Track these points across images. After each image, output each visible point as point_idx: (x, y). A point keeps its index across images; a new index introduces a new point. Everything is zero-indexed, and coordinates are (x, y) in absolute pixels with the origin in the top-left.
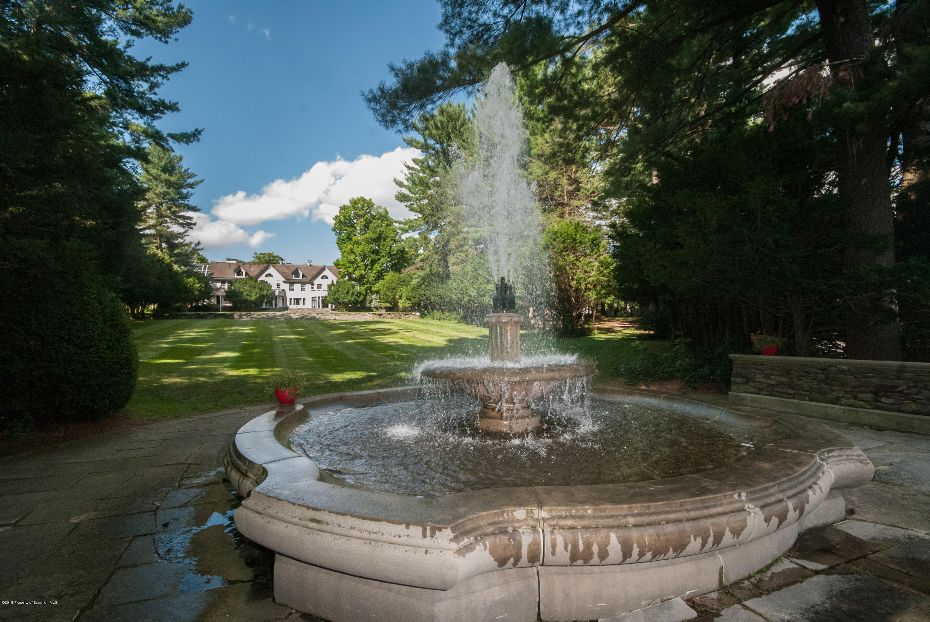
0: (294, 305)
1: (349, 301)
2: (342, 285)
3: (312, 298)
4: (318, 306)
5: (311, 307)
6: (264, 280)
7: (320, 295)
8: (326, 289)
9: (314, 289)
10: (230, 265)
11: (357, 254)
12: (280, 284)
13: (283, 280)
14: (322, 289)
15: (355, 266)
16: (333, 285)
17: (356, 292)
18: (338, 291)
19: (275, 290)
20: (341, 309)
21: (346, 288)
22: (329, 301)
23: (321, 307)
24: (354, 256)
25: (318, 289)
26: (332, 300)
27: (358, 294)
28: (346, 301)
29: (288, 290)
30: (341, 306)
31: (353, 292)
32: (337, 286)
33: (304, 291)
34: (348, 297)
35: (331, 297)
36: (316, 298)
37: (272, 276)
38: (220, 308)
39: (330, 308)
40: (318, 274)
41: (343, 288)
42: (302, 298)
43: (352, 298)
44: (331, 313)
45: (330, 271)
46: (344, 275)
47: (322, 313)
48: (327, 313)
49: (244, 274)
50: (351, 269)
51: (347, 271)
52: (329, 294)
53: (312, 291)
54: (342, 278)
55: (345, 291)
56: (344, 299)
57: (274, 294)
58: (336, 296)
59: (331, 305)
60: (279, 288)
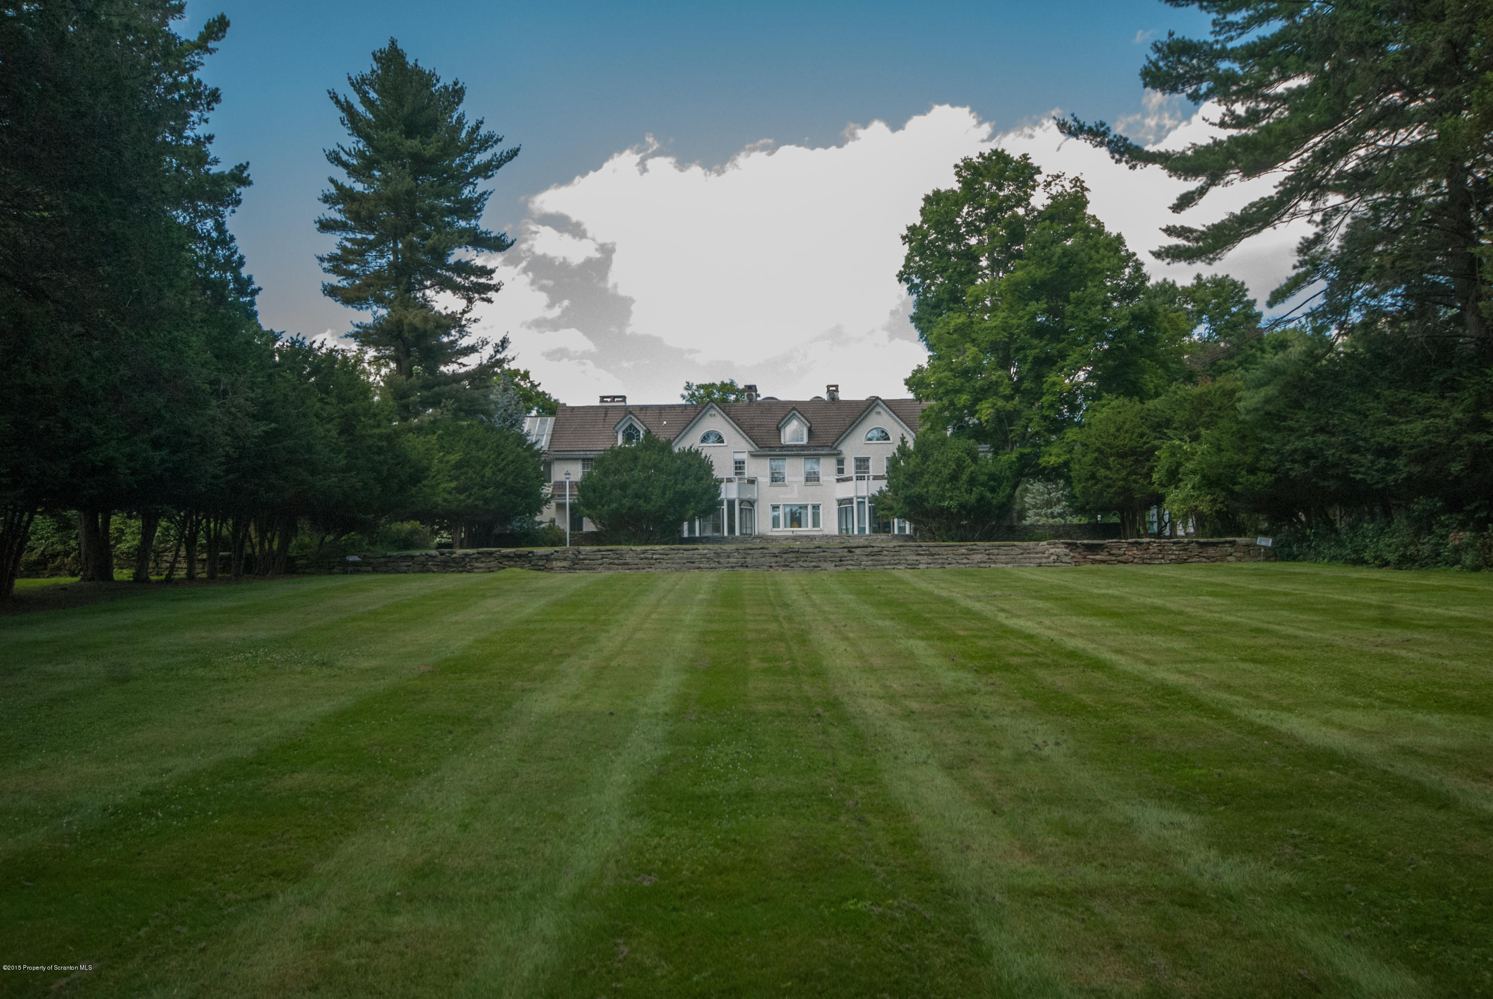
0: (785, 526)
1: (962, 506)
2: (936, 453)
3: (840, 505)
4: (859, 527)
5: (837, 533)
6: (697, 451)
7: (865, 494)
8: (883, 472)
9: (846, 475)
10: (606, 414)
11: (983, 345)
12: (744, 463)
13: (752, 449)
14: (871, 474)
15: (977, 386)
16: (904, 455)
17: (984, 474)
18: (922, 474)
19: (729, 480)
20: (934, 534)
21: (950, 460)
22: (891, 509)
23: (867, 532)
24: (975, 349)
25: (857, 473)
26: (901, 505)
27: (990, 479)
28: (949, 508)
29: (768, 480)
30: (934, 525)
31: (972, 473)
32: (917, 457)
33: (816, 483)
34: (957, 492)
35: (897, 495)
36: (852, 503)
37: (720, 440)
38: (566, 540)
39: (896, 532)
40: (856, 426)
41: (937, 461)
42: (810, 502)
43: (970, 494)
44: (900, 546)
45: (895, 413)
46: (939, 421)
47: (867, 547)
48: (883, 545)
49: (642, 436)
50: (965, 397)
51: (952, 403)
52: (890, 485)
53: (838, 480)
54: (932, 429)
55: (947, 472)
56: (944, 501)
57: (717, 490)
58: (916, 490)
59: (899, 523)
60: (741, 474)
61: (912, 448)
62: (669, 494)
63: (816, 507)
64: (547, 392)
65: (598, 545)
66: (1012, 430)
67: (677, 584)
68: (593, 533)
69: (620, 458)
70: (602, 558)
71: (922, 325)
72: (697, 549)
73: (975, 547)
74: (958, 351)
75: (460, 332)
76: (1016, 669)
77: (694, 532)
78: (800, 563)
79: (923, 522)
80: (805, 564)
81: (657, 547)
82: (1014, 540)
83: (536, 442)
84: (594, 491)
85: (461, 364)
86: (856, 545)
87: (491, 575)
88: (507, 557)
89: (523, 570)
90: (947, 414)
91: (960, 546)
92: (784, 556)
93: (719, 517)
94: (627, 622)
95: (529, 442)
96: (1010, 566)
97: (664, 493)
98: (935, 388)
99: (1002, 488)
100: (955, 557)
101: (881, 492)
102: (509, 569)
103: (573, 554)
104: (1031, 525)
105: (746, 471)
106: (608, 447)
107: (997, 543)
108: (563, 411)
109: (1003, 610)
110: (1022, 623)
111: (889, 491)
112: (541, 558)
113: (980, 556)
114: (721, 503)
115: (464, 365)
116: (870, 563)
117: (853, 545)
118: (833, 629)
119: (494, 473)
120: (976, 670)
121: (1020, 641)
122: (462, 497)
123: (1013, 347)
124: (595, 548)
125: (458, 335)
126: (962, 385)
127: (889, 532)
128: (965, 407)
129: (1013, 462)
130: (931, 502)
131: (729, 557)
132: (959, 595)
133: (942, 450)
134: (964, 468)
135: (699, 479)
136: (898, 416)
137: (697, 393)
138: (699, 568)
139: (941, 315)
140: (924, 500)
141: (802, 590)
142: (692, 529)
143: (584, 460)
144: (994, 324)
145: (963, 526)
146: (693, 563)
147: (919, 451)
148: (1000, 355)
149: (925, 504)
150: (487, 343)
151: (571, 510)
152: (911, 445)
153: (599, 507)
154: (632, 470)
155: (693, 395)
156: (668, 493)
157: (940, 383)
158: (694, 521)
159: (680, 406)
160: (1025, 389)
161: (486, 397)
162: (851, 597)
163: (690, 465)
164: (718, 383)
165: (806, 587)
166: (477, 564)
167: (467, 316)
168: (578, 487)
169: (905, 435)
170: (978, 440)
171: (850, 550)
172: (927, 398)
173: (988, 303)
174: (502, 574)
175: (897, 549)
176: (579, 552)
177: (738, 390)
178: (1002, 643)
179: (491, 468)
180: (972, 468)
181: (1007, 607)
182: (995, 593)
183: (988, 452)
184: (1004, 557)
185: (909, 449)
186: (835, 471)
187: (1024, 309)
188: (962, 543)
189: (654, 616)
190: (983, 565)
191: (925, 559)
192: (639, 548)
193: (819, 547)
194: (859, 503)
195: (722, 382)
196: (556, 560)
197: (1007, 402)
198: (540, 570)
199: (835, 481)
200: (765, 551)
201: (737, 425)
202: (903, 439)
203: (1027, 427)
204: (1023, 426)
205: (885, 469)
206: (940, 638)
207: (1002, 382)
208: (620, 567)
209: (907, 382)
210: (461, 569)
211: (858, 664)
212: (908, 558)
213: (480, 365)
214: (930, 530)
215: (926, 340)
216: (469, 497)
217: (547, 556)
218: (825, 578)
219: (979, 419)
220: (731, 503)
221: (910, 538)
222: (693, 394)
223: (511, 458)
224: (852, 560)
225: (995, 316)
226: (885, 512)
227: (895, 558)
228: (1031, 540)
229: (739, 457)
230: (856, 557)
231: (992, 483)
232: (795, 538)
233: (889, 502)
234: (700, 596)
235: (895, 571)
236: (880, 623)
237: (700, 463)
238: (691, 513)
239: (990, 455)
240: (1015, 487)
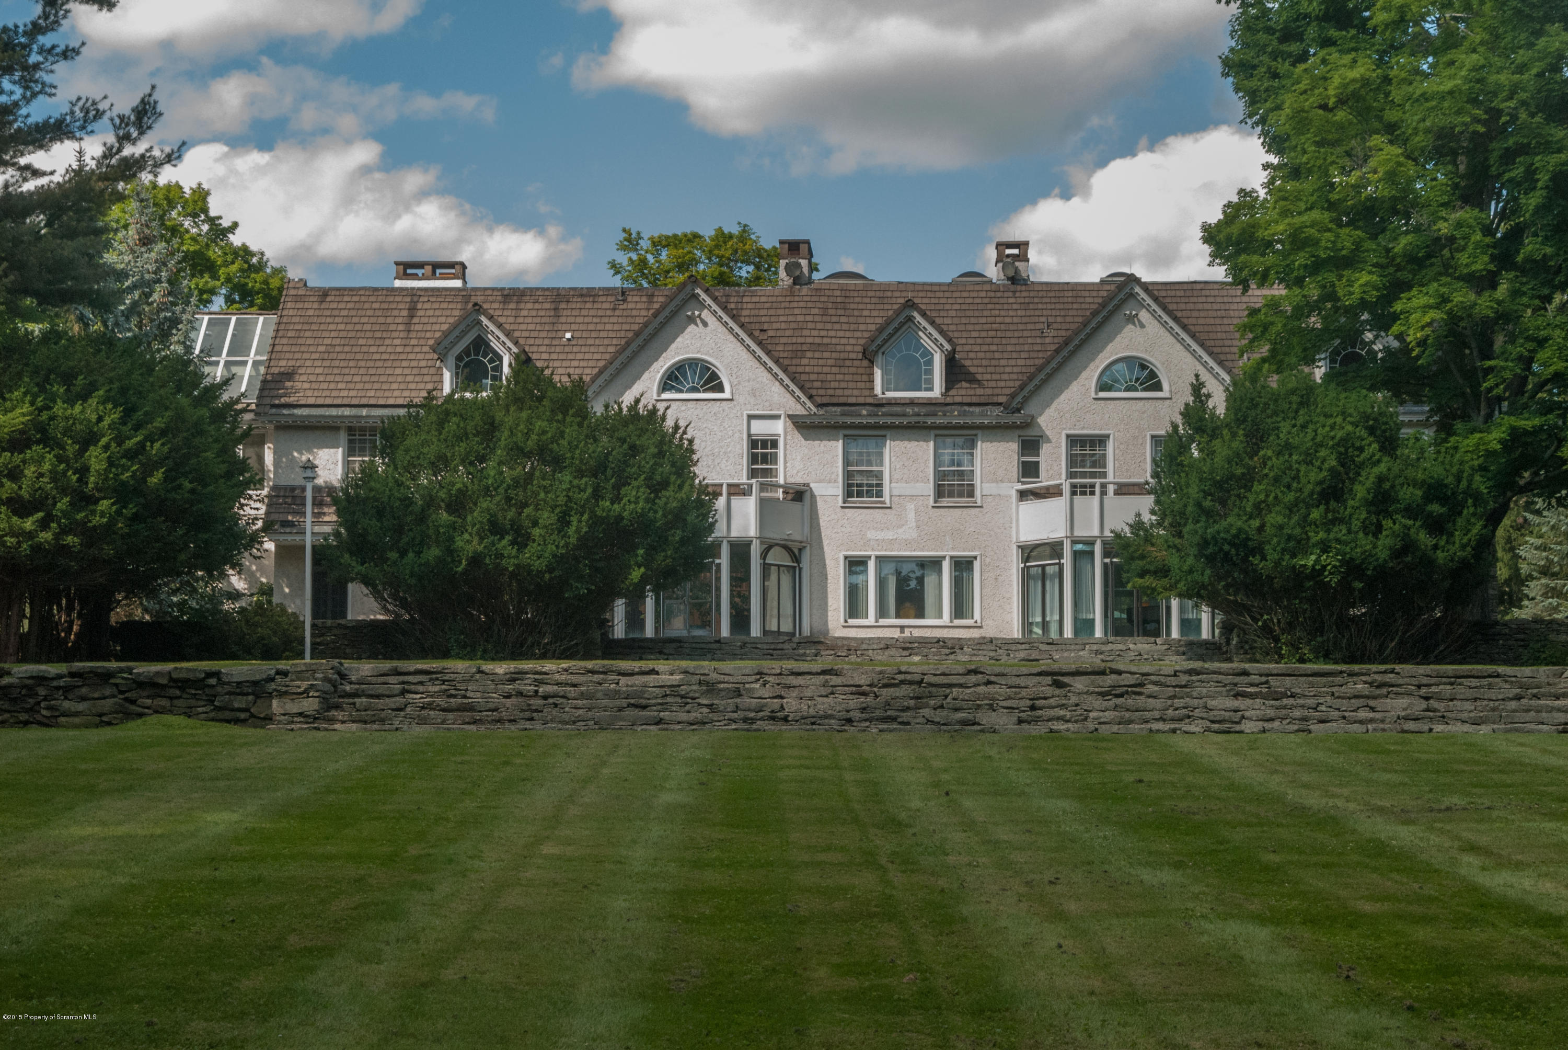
0: (882, 612)
1: (1352, 568)
2: (1285, 426)
3: (1026, 559)
4: (1076, 619)
5: (1016, 632)
6: (654, 410)
7: (1096, 532)
8: (1144, 473)
9: (1045, 480)
10: (412, 310)
11: (1419, 140)
12: (774, 444)
13: (799, 410)
14: (1110, 478)
15: (1398, 249)
16: (1200, 430)
17: (1415, 484)
18: (1247, 481)
19: (736, 490)
20: (1276, 640)
21: (1321, 445)
22: (1163, 572)
23: (1098, 633)
24: (1396, 150)
25: (1071, 475)
26: (1190, 561)
27: (1428, 498)
28: (1317, 573)
29: (838, 489)
30: (1277, 617)
31: (1381, 479)
32: (1234, 435)
33: (964, 500)
34: (1340, 531)
35: (1180, 535)
36: (1060, 556)
37: (712, 382)
38: (302, 641)
39: (1175, 634)
40: (1073, 353)
41: (1288, 447)
42: (948, 551)
43: (1376, 535)
44: (1190, 672)
45: (1176, 319)
46: (1295, 340)
47: (1102, 673)
48: (1146, 669)
49: (506, 369)
50: (1364, 278)
51: (1330, 295)
52: (1162, 510)
53: (1023, 495)
54: (1276, 360)
55: (1314, 476)
56: (1306, 553)
57: (705, 516)
58: (1234, 522)
59: (1182, 610)
60: (767, 473)
61: (1221, 411)
62: (578, 526)
63: (963, 566)
64: (254, 247)
65: (386, 657)
66: (1491, 369)
67: (604, 763)
68: (375, 624)
69: (452, 425)
70: (403, 692)
71: (1254, 83)
72: (653, 672)
73: (1390, 678)
74: (1348, 154)
75: (25, 83)
76: (1518, 1007)
77: (642, 625)
78: (926, 712)
79: (1248, 609)
80: (939, 716)
81: (550, 666)
82: (1492, 661)
83: (226, 382)
84: (380, 514)
85: (28, 167)
86: (1073, 667)
87: (107, 733)
88: (150, 685)
89: (190, 722)
90: (1314, 321)
91: (1351, 674)
92: (886, 693)
93: (709, 588)
94: (477, 863)
95: (207, 382)
96: (1485, 729)
97: (564, 520)
98: (1285, 254)
99: (1460, 522)
100: (1338, 703)
101: (1137, 526)
102: (155, 718)
103: (326, 679)
104: (1537, 620)
105: (780, 466)
106: (419, 397)
107: (1450, 668)
108: (298, 298)
109: (1472, 848)
110: (1527, 884)
111: (1160, 524)
112: (239, 688)
113: (1403, 702)
114: (714, 551)
115: (37, 173)
116: (1109, 715)
117: (1066, 668)
118: (1023, 890)
119: (111, 463)
120: (1410, 1008)
121: (1524, 932)
122: (28, 524)
123: (1497, 147)
124: (387, 665)
125: (18, 92)
126: (1358, 245)
127: (1157, 634)
128: (1364, 304)
129: (1490, 454)
130: (1272, 556)
131: (739, 694)
132: (1352, 806)
133: (1301, 420)
134: (1361, 466)
135: (657, 487)
136: (1184, 327)
137: (650, 258)
138: (659, 722)
139: (1303, 57)
140: (1253, 552)
141: (937, 785)
142: (635, 619)
143: (351, 430)
144: (1449, 85)
145: (1354, 619)
146: (644, 707)
147: (1241, 421)
148: (1462, 168)
149: (1255, 560)
150: (99, 115)
151: (316, 562)
152: (1218, 403)
153: (393, 555)
154: (482, 459)
155: (642, 264)
156: (574, 520)
157: (1298, 241)
158: (643, 597)
159: (608, 291)
160: (1529, 260)
161: (91, 257)
162: (1065, 804)
163: (634, 450)
164: (708, 232)
165: (945, 777)
166: (66, 704)
167: (46, 40)
168: (336, 502)
169: (1205, 376)
170: (1397, 394)
171: (1058, 679)
172: (1264, 279)
173: (1432, 29)
174: (134, 730)
175: (1184, 679)
176: (343, 676)
177: (759, 252)
178: (1478, 935)
179: (106, 448)
180: (1382, 468)
181: (1484, 840)
182: (1447, 801)
183: (1425, 424)
184: (1468, 706)
185: (1213, 415)
186: (1014, 470)
187: (1531, 45)
188: (1356, 668)
189: (548, 849)
190: (1411, 726)
191: (1255, 708)
192: (501, 668)
193: (975, 672)
194: (1076, 555)
195: (720, 230)
196: (282, 694)
197: (1479, 294)
198: (237, 721)
199: (1014, 494)
200: (835, 680)
201: (760, 344)
202: (1197, 388)
203: (1530, 360)
204: (1520, 358)
205: (1148, 467)
206: (1311, 921)
207: (1466, 238)
208: (450, 716)
209: (1210, 235)
210: (23, 717)
211: (1097, 984)
212: (1212, 703)
213: (79, 172)
214: (1267, 630)
215: (1263, 121)
216: (44, 524)
217: (255, 683)
218: (993, 752)
219: (1400, 337)
220: (740, 550)
221: (1210, 650)
222: (643, 262)
223: (159, 423)
224: (1062, 706)
225: (1452, 63)
226: (1148, 581)
227: (1178, 703)
228: (1536, 661)
229: (760, 428)
230: (1074, 699)
231: (1435, 508)
232: (908, 646)
233: (1159, 554)
234: (666, 798)
235: (1177, 739)
236: (1146, 875)
237: (662, 443)
238: (636, 574)
239: (1428, 435)
240: (1494, 519)
